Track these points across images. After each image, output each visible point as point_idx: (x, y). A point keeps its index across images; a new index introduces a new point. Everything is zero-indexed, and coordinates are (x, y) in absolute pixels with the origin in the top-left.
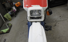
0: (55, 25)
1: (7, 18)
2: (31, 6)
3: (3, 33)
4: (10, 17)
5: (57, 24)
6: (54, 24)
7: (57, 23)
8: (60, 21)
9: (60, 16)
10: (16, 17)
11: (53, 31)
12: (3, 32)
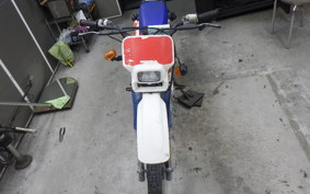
0: (216, 92)
1: (59, 58)
2: (138, 63)
3: (53, 110)
4: (69, 53)
5: (223, 90)
6: (213, 86)
7: (224, 86)
8: (235, 78)
9: (240, 61)
10: (88, 51)
11: (204, 109)
12: (52, 106)
